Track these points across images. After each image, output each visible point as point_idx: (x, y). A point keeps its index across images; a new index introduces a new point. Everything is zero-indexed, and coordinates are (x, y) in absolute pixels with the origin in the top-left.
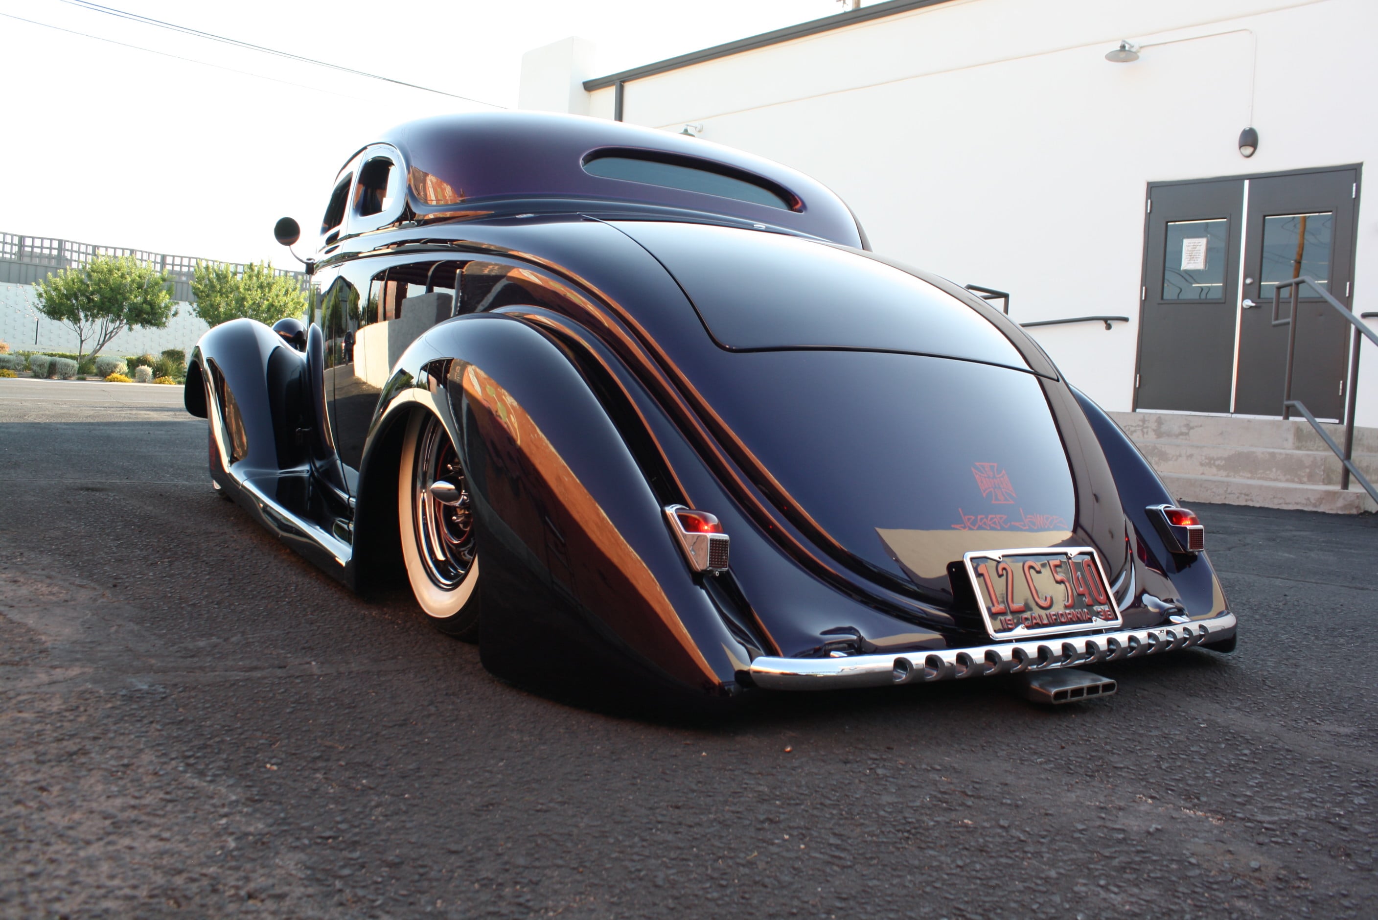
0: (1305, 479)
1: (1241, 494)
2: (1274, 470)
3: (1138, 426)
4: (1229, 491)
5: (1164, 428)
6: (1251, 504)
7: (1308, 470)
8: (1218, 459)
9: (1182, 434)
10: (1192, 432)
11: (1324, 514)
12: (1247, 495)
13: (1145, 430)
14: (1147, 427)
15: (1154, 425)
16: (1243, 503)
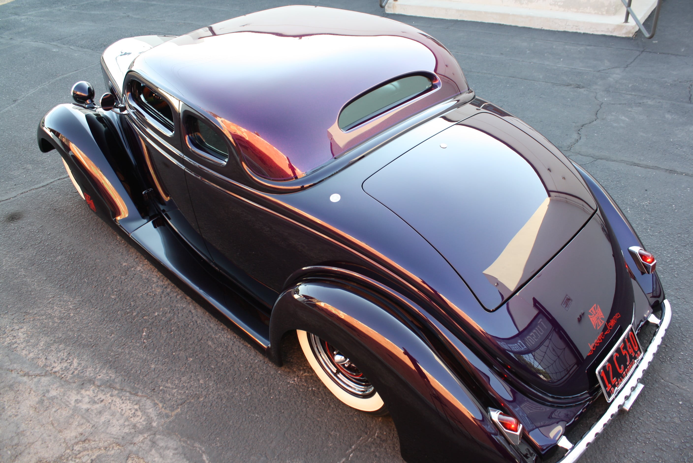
0: (604, 13)
1: (574, 26)
2: (589, 8)
6: (579, 31)
7: (606, 8)
11: (616, 37)
12: (577, 26)
16: (575, 31)
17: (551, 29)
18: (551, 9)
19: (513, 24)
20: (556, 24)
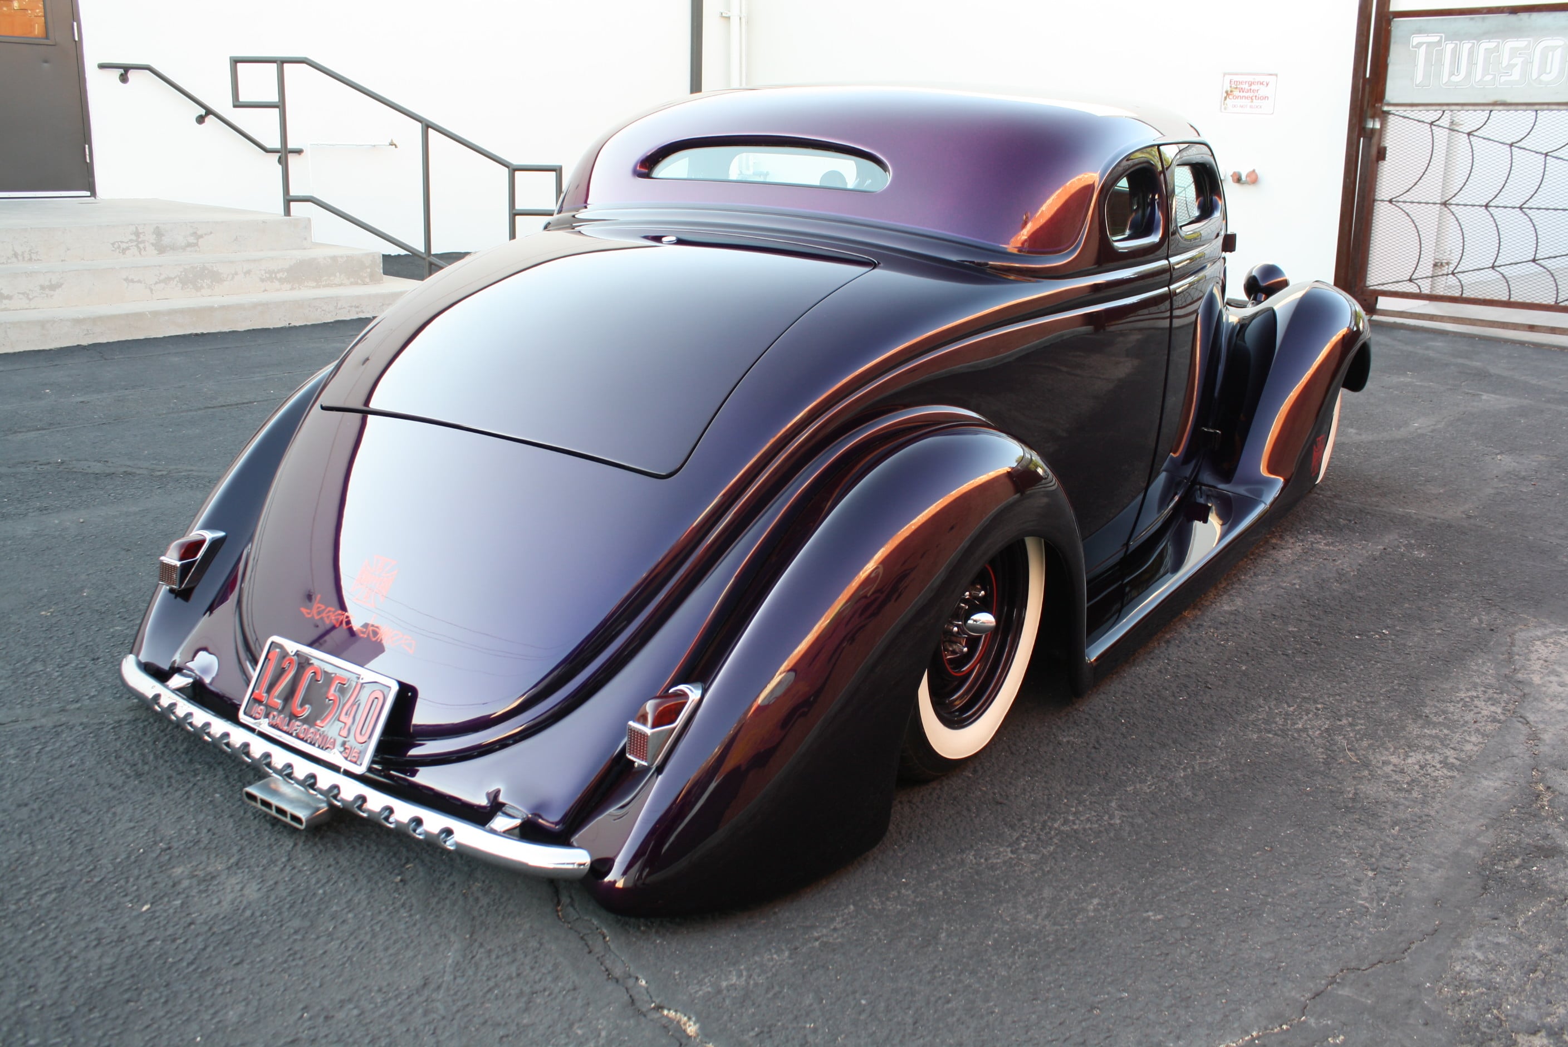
0: (367, 280)
1: (351, 307)
2: (338, 274)
3: (131, 241)
4: (339, 306)
5: (166, 240)
7: (369, 270)
8: (279, 271)
9: (189, 245)
10: (200, 240)
12: (358, 307)
13: (141, 246)
14: (143, 242)
15: (152, 238)
16: (355, 317)
17: (309, 323)
18: (265, 290)
19: (226, 329)
20: (317, 310)
